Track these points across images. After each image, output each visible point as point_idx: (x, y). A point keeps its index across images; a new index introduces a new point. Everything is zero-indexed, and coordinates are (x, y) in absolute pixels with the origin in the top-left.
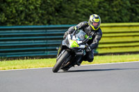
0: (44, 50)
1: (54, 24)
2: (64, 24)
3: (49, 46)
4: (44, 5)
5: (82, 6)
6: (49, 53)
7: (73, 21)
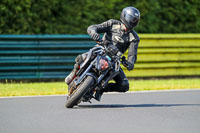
0: (35, 71)
1: (49, 34)
2: (64, 33)
3: (41, 64)
4: (36, 5)
5: (90, 8)
6: (41, 75)
7: (78, 29)
